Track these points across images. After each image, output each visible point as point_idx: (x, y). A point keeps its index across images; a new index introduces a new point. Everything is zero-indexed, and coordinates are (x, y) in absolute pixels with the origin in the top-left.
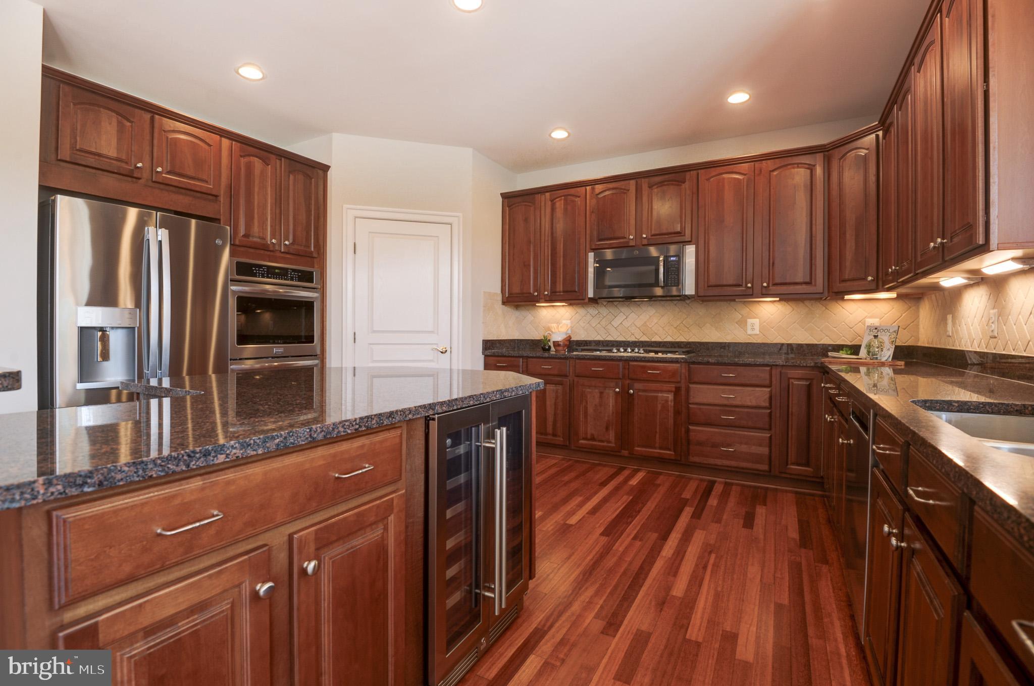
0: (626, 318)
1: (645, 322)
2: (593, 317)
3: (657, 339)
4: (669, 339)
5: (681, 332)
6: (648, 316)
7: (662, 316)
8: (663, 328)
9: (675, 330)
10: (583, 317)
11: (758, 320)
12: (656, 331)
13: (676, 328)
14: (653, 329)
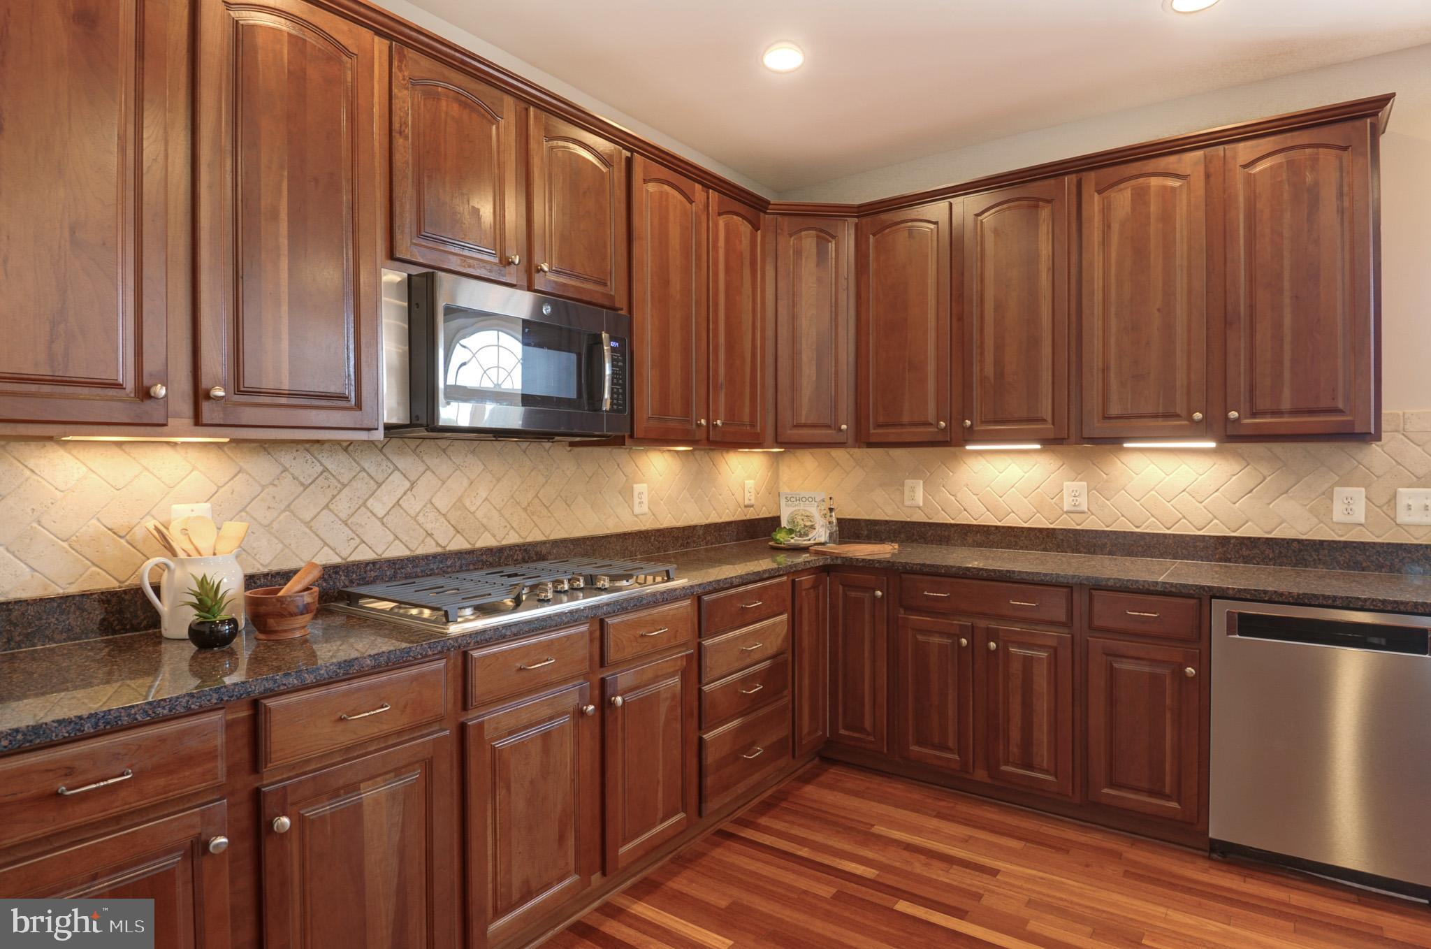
0: (411, 489)
1: (460, 500)
2: (306, 487)
3: (486, 541)
4: (513, 539)
5: (535, 518)
6: (466, 483)
7: (498, 480)
8: (499, 511)
9: (524, 515)
10: (263, 487)
11: (645, 485)
12: (485, 521)
13: (525, 510)
14: (479, 514)
